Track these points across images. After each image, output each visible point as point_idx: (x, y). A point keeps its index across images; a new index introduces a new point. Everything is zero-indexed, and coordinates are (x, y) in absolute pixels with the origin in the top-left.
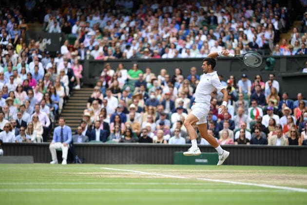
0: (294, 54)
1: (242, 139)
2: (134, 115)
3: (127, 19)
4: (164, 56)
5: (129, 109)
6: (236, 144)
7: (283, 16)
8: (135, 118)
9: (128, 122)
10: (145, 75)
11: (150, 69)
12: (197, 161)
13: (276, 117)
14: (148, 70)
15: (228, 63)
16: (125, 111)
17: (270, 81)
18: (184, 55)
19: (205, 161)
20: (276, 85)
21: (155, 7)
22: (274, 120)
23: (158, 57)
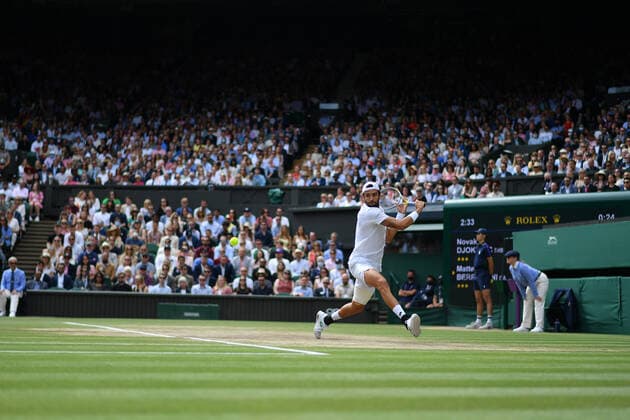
0: (307, 185)
1: (242, 288)
2: (108, 256)
3: (102, 136)
4: (149, 183)
5: (101, 249)
6: (235, 294)
7: (295, 138)
8: (109, 260)
9: (100, 263)
10: (124, 206)
11: (131, 199)
12: (187, 314)
13: (285, 261)
14: (128, 200)
15: (228, 193)
16: (97, 250)
17: (277, 218)
18: (173, 182)
19: (197, 315)
20: (285, 221)
21: (137, 120)
22: (283, 265)
23: (141, 184)
